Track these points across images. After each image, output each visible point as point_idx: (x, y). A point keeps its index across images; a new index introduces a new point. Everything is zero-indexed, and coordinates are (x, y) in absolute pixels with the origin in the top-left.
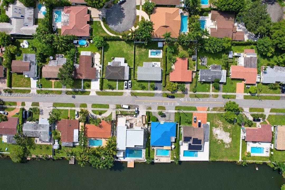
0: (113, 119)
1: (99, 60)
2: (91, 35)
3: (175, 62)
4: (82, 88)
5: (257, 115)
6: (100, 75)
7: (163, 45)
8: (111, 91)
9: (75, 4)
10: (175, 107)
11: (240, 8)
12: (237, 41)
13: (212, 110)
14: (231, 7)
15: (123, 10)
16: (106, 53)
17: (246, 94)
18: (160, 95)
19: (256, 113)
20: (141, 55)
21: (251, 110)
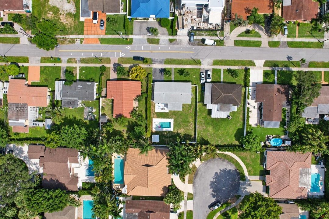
0: (228, 23)
1: (250, 114)
2: (262, 154)
3: (132, 112)
4: (276, 72)
5: (7, 33)
6: (249, 92)
7: (151, 137)
8: (232, 67)
9: (288, 203)
10: (133, 43)
11: (33, 193)
12: (40, 144)
13: (77, 40)
14: (45, 195)
15: (213, 194)
16: (239, 125)
17: (25, 64)
18: (155, 61)
19: (10, 36)
20: (186, 122)
21: (17, 41)
